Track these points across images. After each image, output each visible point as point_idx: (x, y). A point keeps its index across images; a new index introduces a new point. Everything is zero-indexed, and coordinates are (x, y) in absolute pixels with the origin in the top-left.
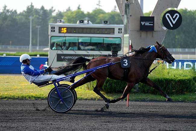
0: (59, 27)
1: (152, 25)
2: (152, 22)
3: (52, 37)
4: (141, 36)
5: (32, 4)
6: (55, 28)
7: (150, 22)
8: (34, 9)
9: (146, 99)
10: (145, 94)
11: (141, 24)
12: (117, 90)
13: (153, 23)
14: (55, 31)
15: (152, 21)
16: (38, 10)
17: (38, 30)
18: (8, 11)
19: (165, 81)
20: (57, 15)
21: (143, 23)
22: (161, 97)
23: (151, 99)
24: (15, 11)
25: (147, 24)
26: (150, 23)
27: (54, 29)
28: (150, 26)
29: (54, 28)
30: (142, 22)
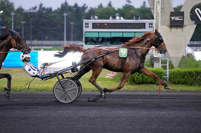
0: (93, 23)
1: (182, 19)
2: (182, 17)
3: (86, 33)
4: (171, 31)
5: (66, 2)
7: (180, 17)
8: (68, 7)
9: (177, 90)
10: (176, 85)
11: (171, 19)
12: (149, 81)
13: (183, 18)
14: (89, 27)
15: (181, 16)
16: (72, 8)
17: (72, 26)
18: (44, 9)
19: (195, 73)
20: (89, 11)
21: (173, 18)
22: (191, 88)
23: (182, 89)
24: (51, 9)
25: (177, 19)
26: (180, 18)
27: (88, 25)
28: (179, 20)
29: (88, 24)
30: (172, 17)
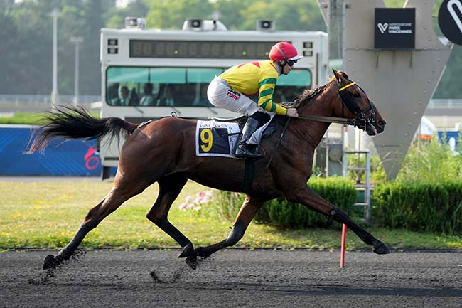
0: (131, 41)
1: (409, 32)
2: (410, 25)
3: (110, 70)
4: (377, 66)
6: (120, 43)
7: (403, 24)
9: (395, 245)
10: (390, 230)
11: (377, 29)
12: (310, 219)
13: (413, 28)
14: (119, 51)
15: (408, 23)
17: (77, 49)
19: (447, 193)
21: (382, 28)
22: (436, 239)
23: (409, 244)
25: (395, 29)
26: (402, 28)
27: (115, 47)
28: (402, 34)
29: (116, 42)
30: (380, 25)
